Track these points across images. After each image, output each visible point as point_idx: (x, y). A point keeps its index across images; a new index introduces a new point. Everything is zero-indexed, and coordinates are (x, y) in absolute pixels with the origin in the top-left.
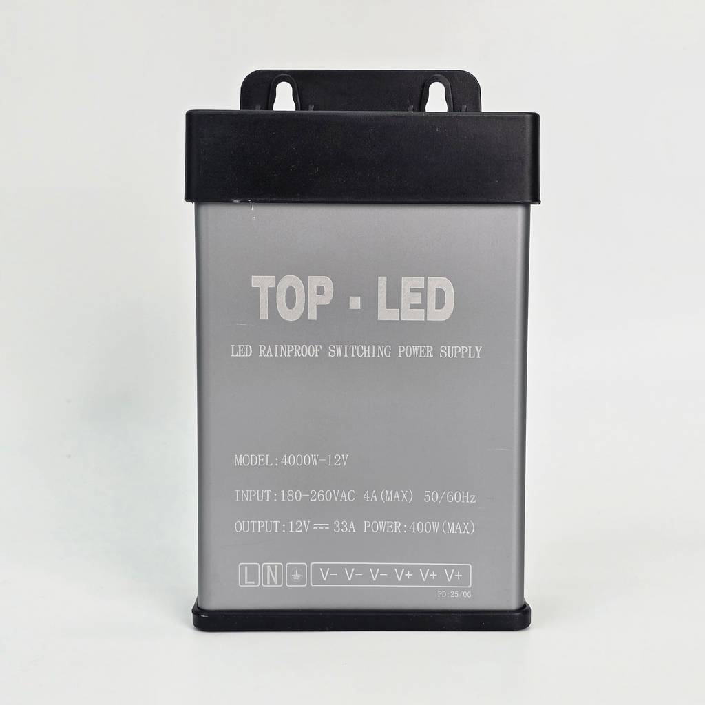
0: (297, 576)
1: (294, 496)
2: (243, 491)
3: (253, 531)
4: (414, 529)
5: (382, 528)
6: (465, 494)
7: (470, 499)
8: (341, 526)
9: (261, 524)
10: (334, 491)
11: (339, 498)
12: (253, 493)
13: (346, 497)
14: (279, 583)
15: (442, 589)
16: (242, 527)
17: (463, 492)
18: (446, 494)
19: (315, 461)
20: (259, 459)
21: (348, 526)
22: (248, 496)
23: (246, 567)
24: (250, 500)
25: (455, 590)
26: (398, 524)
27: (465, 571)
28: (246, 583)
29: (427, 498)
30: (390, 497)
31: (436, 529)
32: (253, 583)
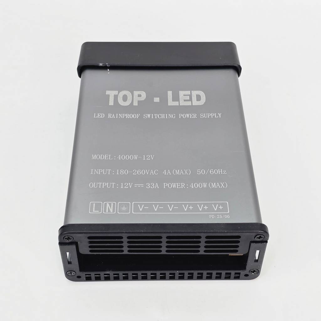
0: (124, 208)
1: (124, 173)
2: (95, 170)
3: (100, 187)
4: (192, 186)
5: (174, 186)
6: (220, 170)
7: (223, 173)
8: (150, 185)
9: (105, 184)
10: (146, 170)
11: (149, 173)
12: (101, 171)
13: (153, 173)
14: (114, 211)
15: (212, 214)
16: (94, 185)
17: (219, 170)
18: (209, 171)
19: (136, 158)
20: (105, 157)
21: (155, 186)
22: (98, 172)
23: (94, 204)
24: (99, 174)
25: (219, 214)
26: (183, 184)
27: (224, 205)
28: (94, 211)
29: (199, 173)
30: (178, 172)
31: (205, 186)
32: (98, 211)
